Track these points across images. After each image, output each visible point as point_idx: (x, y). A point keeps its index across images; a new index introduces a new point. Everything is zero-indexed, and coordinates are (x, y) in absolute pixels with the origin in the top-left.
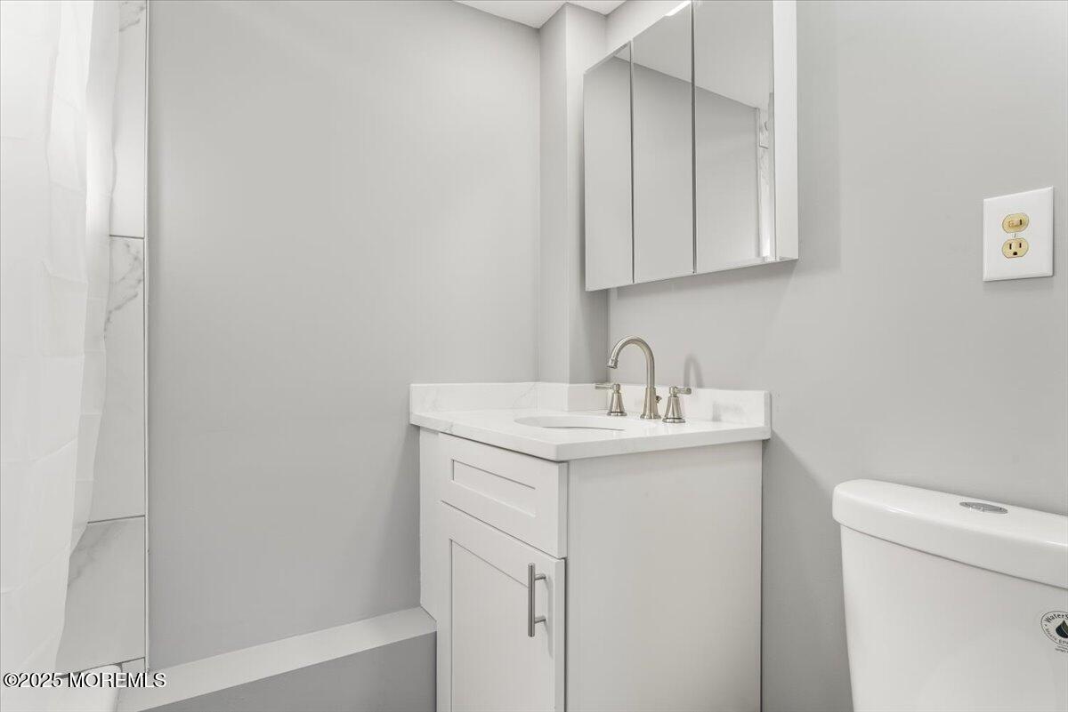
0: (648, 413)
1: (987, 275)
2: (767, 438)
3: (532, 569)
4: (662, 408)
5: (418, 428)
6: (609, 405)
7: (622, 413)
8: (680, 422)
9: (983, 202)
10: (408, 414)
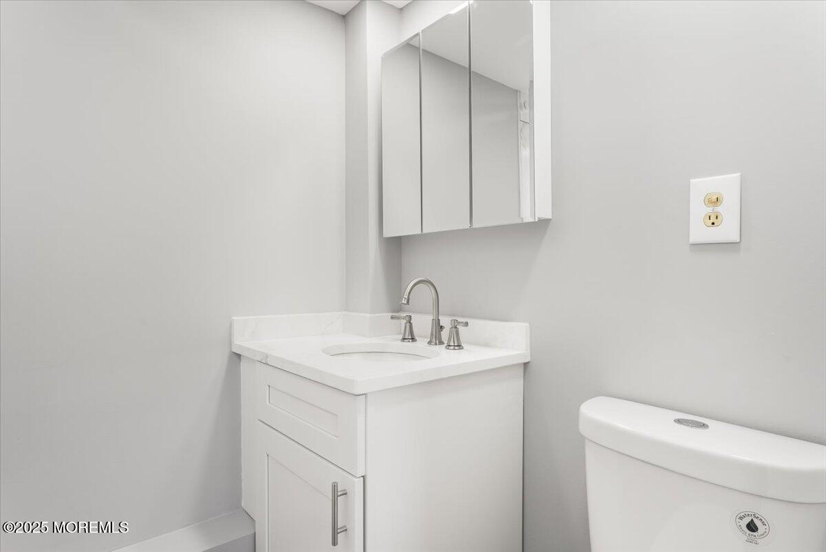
0: (434, 340)
1: (693, 239)
2: (527, 361)
3: (335, 487)
4: (445, 335)
5: (239, 356)
6: (403, 332)
7: (413, 339)
8: (460, 349)
9: (689, 182)
10: (230, 343)
